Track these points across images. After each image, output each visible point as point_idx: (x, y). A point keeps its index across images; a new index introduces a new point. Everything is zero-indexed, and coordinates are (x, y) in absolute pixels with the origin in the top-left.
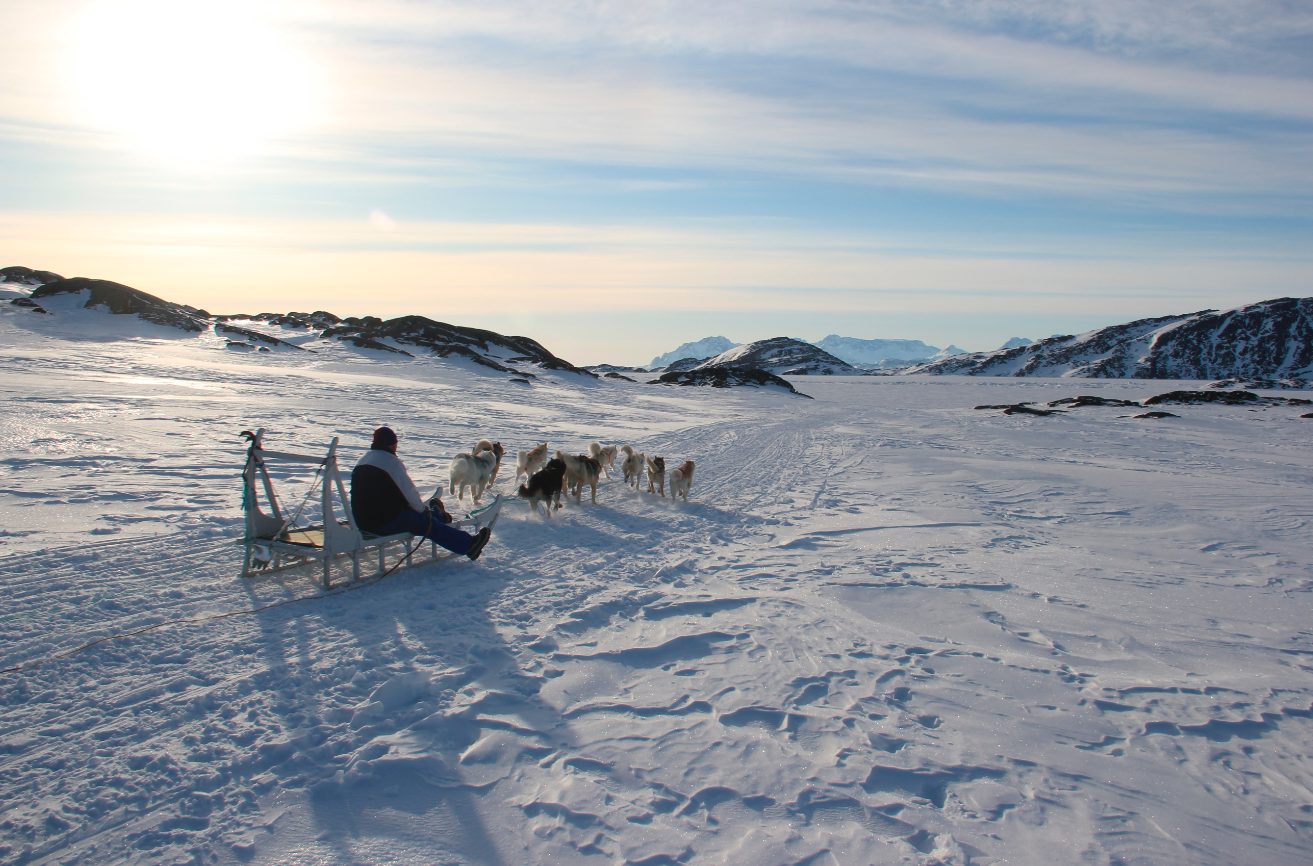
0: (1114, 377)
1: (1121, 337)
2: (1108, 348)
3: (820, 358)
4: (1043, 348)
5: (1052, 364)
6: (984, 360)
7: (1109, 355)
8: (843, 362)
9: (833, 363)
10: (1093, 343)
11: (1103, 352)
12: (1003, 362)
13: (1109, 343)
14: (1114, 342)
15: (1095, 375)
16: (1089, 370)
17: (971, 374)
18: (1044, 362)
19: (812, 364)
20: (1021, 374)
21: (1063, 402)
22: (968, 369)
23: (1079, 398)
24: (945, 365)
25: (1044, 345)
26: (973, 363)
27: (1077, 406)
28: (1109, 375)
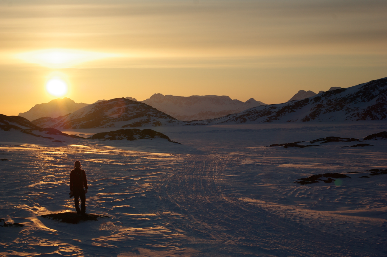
0: (378, 119)
1: (382, 88)
2: (373, 97)
3: (151, 113)
4: (323, 99)
5: (330, 111)
6: (277, 110)
7: (373, 102)
8: (168, 116)
9: (161, 117)
10: (361, 94)
11: (369, 101)
12: (292, 111)
13: (373, 93)
14: (377, 92)
15: (364, 119)
16: (358, 114)
17: (268, 121)
18: (324, 110)
19: (145, 118)
20: (306, 120)
21: (318, 140)
22: (266, 117)
23: (327, 138)
24: (248, 115)
25: (323, 96)
26: (269, 113)
27: (325, 142)
28: (374, 118)
